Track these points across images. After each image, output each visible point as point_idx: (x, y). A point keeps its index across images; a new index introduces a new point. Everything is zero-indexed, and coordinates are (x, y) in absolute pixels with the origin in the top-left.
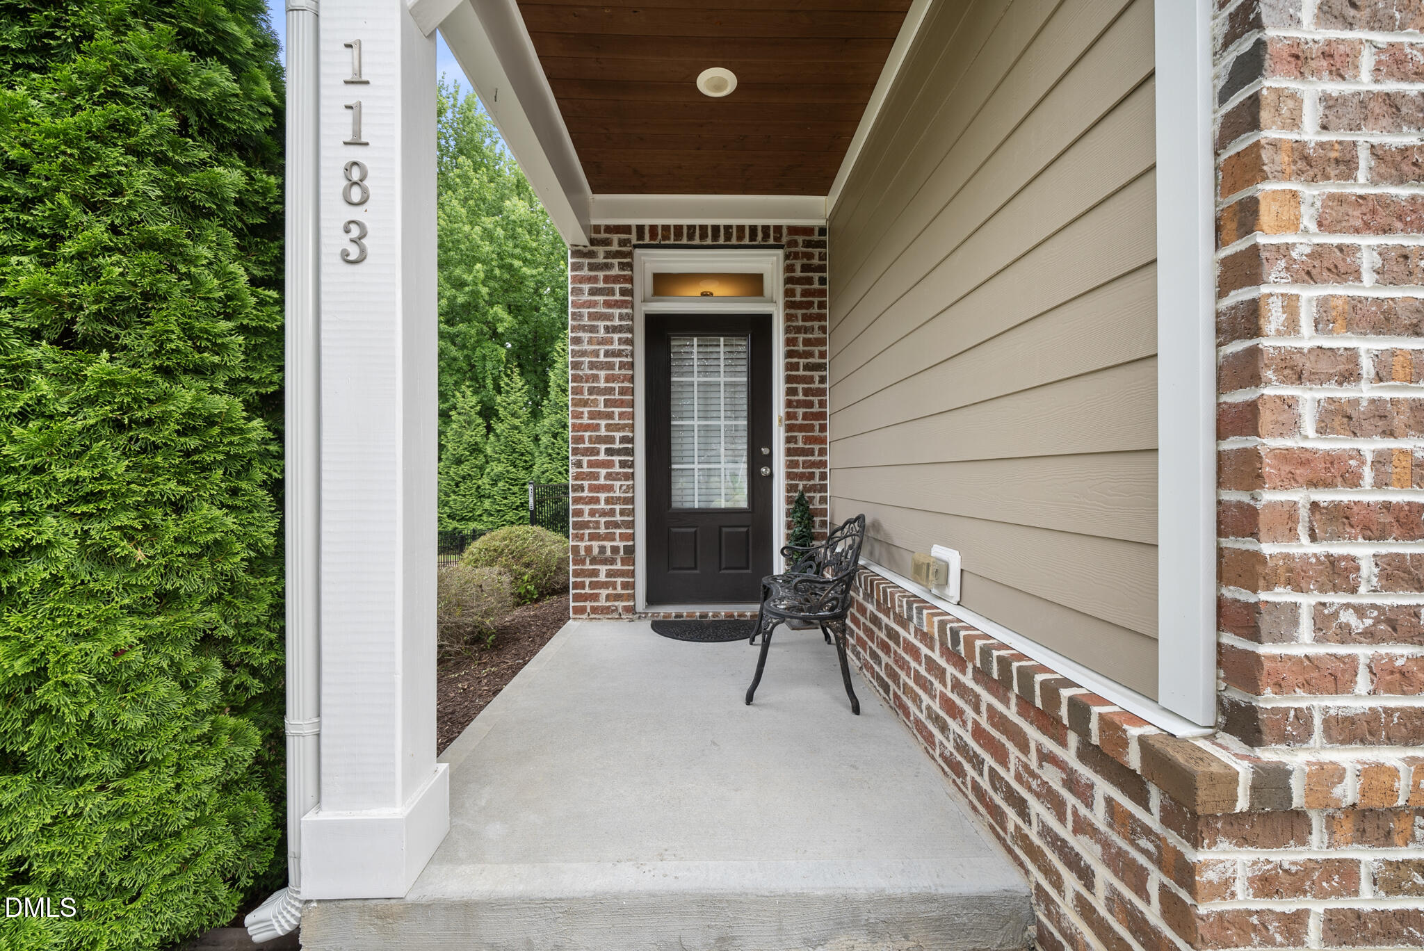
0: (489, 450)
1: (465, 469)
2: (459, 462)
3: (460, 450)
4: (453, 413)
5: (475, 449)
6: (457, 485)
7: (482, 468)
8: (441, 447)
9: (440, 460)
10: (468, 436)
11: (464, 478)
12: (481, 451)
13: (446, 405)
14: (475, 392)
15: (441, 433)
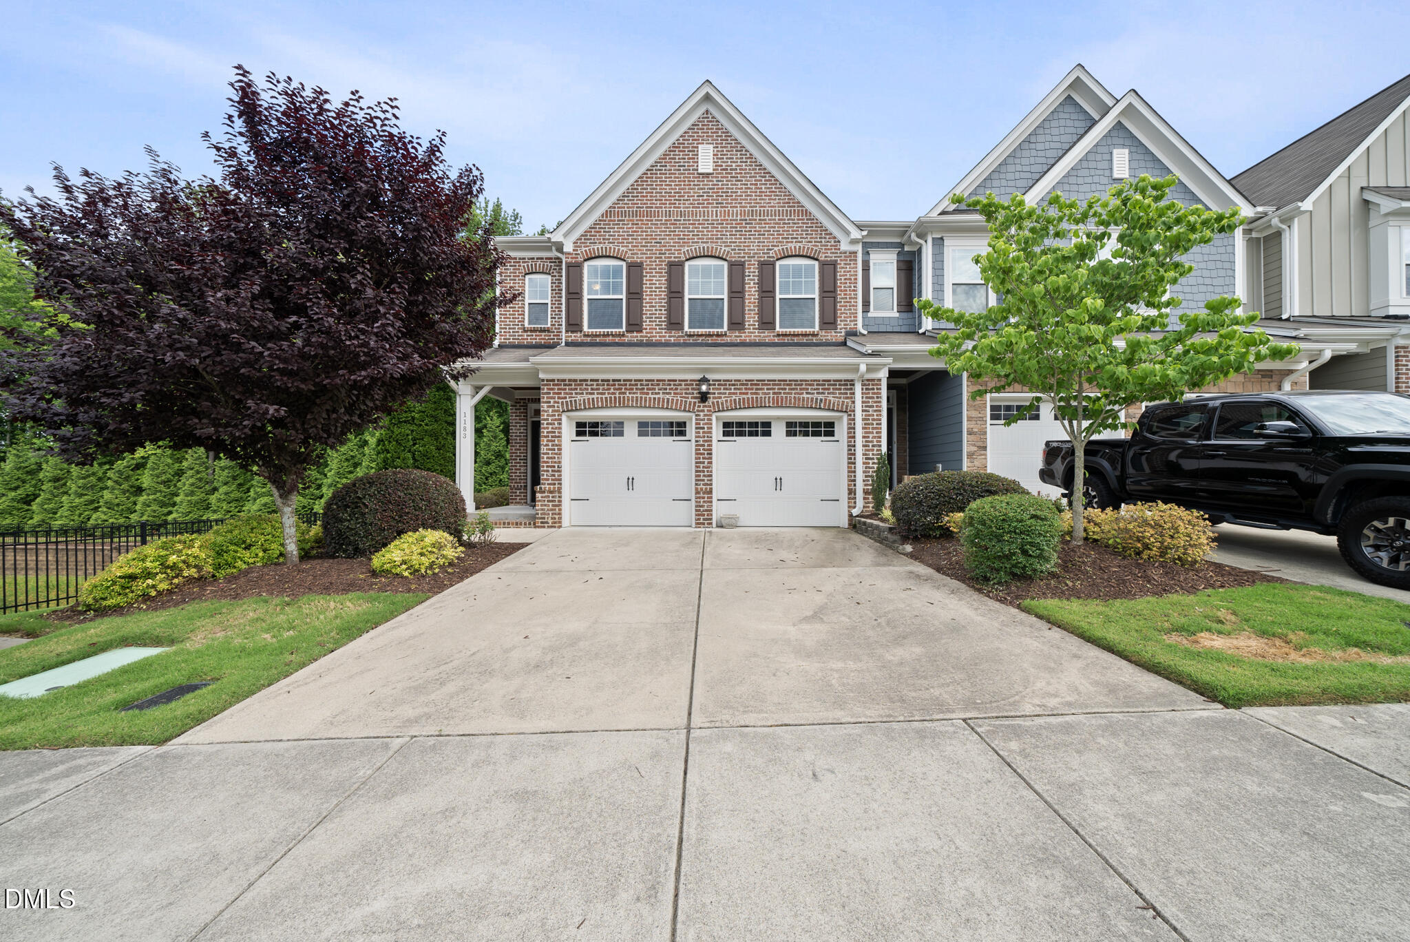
0: (508, 456)
1: (492, 468)
2: (488, 463)
3: (489, 456)
4: (484, 431)
5: (499, 455)
6: (487, 479)
7: (503, 468)
8: (477, 454)
9: (476, 462)
10: (495, 446)
11: (491, 474)
12: (502, 456)
13: (480, 425)
14: (500, 416)
15: (476, 444)
